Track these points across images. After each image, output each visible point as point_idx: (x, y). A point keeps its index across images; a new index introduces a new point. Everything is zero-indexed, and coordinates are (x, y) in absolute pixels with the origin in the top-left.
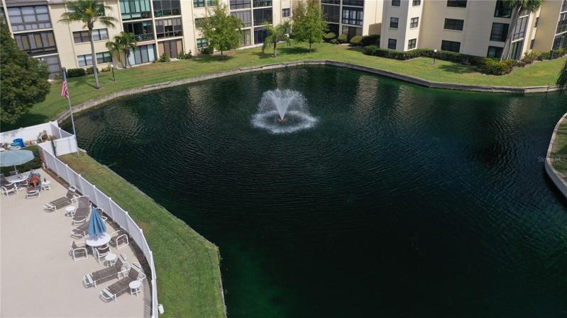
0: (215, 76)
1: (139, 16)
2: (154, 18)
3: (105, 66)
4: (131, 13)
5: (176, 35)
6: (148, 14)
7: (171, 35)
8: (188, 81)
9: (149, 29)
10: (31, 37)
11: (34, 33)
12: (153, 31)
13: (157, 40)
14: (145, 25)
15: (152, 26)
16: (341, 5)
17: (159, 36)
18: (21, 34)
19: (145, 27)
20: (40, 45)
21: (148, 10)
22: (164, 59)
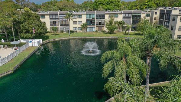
1: (92, 19)
2: (96, 20)
3: (80, 31)
4: (89, 18)
6: (94, 18)
7: (101, 25)
10: (63, 21)
11: (64, 21)
13: (96, 26)
14: (93, 21)
15: (95, 22)
17: (96, 25)
18: (61, 21)
19: (93, 22)
20: (65, 24)
21: (94, 17)
22: (97, 31)
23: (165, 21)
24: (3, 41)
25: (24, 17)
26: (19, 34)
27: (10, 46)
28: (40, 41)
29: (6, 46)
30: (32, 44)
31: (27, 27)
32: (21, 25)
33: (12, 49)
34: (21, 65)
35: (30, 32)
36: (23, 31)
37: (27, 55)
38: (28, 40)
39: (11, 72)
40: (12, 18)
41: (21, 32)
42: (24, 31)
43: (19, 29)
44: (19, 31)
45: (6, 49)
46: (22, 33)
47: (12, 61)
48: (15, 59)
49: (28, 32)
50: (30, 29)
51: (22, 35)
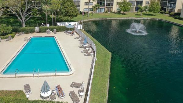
0: (120, 18)
2: (106, 1)
3: (91, 12)
5: (111, 6)
7: (110, 6)
8: (112, 19)
9: (104, 4)
10: (75, 2)
12: (105, 4)
13: (105, 7)
14: (103, 2)
16: (168, 2)
17: (106, 6)
20: (76, 5)
22: (106, 12)
23: (169, 3)
29: (55, 30)
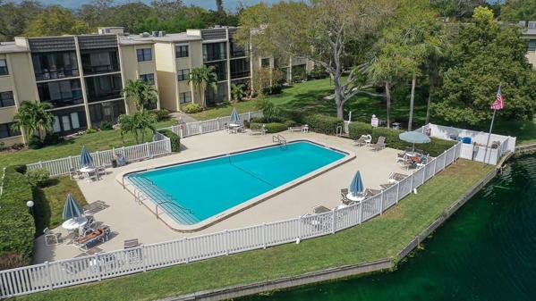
24: (375, 122)
25: (466, 41)
26: (431, 105)
27: (393, 143)
28: (506, 142)
29: (382, 139)
30: (474, 153)
31: (466, 82)
32: (448, 75)
33: (400, 156)
34: (426, 241)
35: (476, 101)
36: (446, 95)
37: (454, 200)
38: (459, 130)
39: (390, 266)
40: (422, 48)
41: (437, 99)
42: (452, 96)
43: (435, 85)
44: (433, 91)
45: (379, 150)
46: (441, 100)
47: (398, 215)
48: (408, 205)
49: (465, 100)
50: (478, 90)
51: (441, 108)
